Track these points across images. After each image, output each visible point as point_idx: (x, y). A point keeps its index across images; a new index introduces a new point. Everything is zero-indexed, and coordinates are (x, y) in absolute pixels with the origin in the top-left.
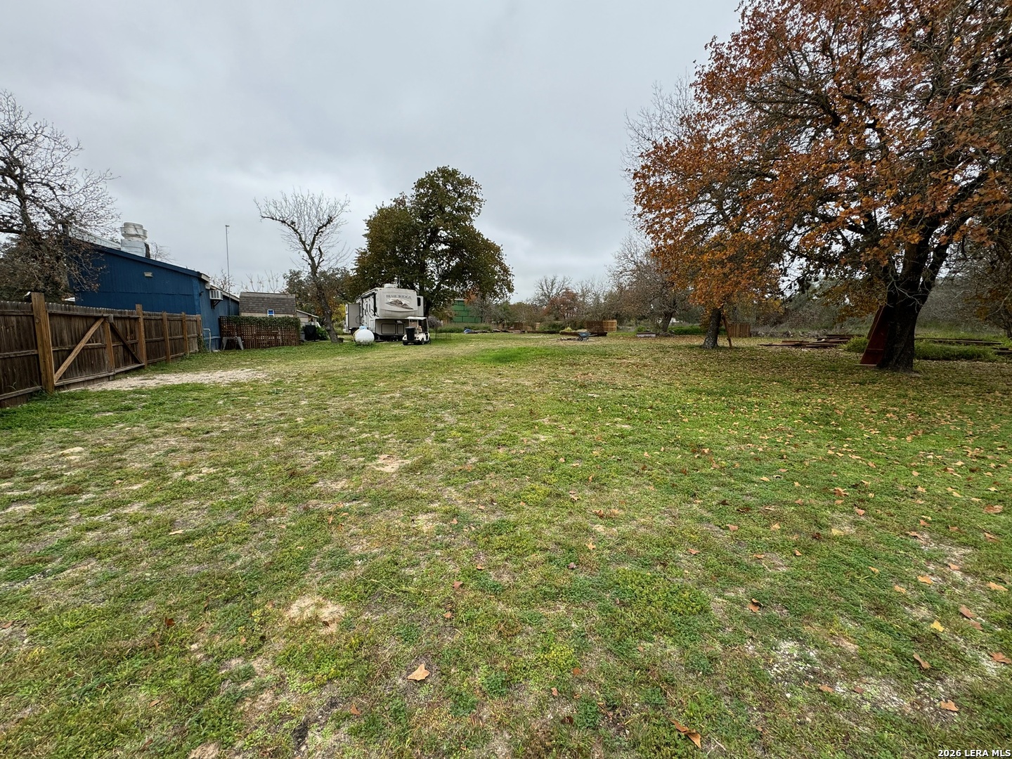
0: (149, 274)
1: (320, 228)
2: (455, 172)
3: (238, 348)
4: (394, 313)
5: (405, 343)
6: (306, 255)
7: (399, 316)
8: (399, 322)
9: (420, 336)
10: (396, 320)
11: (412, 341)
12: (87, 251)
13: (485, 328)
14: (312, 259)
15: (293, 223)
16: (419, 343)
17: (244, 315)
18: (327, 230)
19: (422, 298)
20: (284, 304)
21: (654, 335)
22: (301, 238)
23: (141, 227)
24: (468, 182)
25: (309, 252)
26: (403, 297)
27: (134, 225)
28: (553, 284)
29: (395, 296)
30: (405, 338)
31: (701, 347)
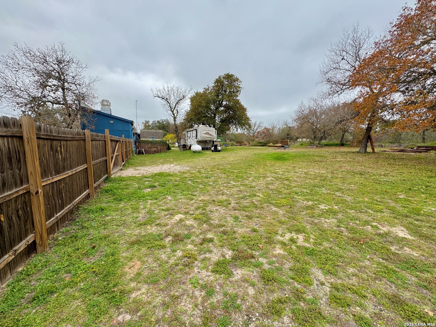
0: (112, 122)
1: (179, 101)
2: (232, 76)
3: (143, 154)
4: (206, 138)
5: (213, 151)
6: (171, 112)
7: (208, 139)
8: (208, 142)
9: (219, 148)
10: (206, 141)
11: (216, 150)
12: (91, 112)
13: (232, 144)
14: (174, 114)
15: (167, 99)
16: (219, 151)
17: (142, 139)
18: (181, 101)
19: (216, 131)
20: (158, 134)
21: (315, 147)
22: (170, 105)
23: (109, 101)
24: (237, 80)
25: (173, 112)
26: (210, 131)
27: (106, 100)
28: (255, 124)
29: (206, 131)
30: (213, 148)
31: (357, 152)
